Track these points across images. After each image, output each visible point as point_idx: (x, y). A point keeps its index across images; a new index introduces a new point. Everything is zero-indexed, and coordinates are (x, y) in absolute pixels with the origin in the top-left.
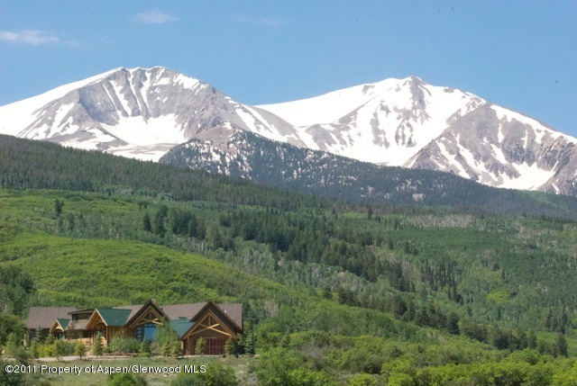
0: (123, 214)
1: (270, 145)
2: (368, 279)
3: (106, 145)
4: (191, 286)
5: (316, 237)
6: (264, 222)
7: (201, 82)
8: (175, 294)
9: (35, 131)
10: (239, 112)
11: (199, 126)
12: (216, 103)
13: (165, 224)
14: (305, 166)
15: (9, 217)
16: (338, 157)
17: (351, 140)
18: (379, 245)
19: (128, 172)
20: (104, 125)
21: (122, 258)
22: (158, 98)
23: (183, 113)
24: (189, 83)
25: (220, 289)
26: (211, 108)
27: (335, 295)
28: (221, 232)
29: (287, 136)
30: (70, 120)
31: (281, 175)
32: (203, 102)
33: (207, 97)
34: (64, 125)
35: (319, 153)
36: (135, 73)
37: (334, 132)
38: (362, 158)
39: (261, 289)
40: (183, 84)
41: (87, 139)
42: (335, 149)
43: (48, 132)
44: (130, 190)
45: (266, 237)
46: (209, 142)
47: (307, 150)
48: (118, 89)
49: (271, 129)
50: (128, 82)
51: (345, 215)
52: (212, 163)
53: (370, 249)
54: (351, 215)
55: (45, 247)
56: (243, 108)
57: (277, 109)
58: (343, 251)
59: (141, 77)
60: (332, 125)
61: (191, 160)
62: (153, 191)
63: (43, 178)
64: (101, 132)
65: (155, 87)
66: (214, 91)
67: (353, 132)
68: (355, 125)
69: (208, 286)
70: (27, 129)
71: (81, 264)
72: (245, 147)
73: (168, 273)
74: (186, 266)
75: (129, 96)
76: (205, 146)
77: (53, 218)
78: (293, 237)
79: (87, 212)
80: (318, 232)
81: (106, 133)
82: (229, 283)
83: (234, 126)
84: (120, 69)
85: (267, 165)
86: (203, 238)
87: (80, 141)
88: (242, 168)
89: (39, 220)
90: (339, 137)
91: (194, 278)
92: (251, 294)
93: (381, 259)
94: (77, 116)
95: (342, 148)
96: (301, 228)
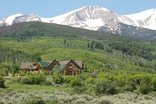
0: (82, 43)
1: (126, 26)
2: (149, 60)
3: (83, 26)
4: (94, 61)
5: (135, 49)
6: (120, 45)
7: (108, 10)
8: (90, 63)
9: (65, 23)
10: (119, 17)
11: (108, 21)
12: (112, 15)
13: (93, 46)
14: (136, 31)
15: (52, 44)
16: (145, 28)
17: (149, 24)
18: (153, 51)
19: (86, 33)
20: (83, 21)
21: (76, 54)
22: (97, 14)
23: (103, 18)
24: (105, 10)
25: (102, 62)
26: (111, 16)
27: (138, 64)
28: (108, 48)
29: (131, 23)
30: (74, 20)
31: (129, 34)
32: (109, 15)
33: (110, 13)
34: (72, 21)
35: (140, 28)
36: (91, 7)
37: (144, 22)
38: (152, 29)
39: (114, 62)
40: (103, 10)
41: (78, 25)
42: (145, 27)
43: (68, 23)
44: (86, 37)
45: (121, 49)
46: (110, 25)
47: (137, 27)
48: (86, 12)
49: (127, 22)
50: (89, 10)
51: (145, 43)
52: (111, 31)
53: (150, 52)
54: (146, 43)
55: (56, 51)
56: (119, 16)
57: (129, 16)
58: (143, 52)
59: (92, 8)
60: (144, 20)
61: (105, 30)
62: (92, 38)
63: (63, 34)
64: (82, 23)
65: (96, 11)
66: (112, 12)
67: (150, 22)
68: (150, 20)
69: (99, 61)
70: (62, 23)
71: (65, 55)
72: (120, 26)
73: (88, 57)
74: (93, 55)
75: (89, 13)
76: (109, 26)
77: (64, 44)
78: (128, 49)
79: (73, 43)
80: (136, 48)
81: (83, 23)
82: (105, 60)
83: (117, 21)
84: (87, 6)
85: (126, 31)
86: (104, 49)
87: (76, 25)
88: (119, 32)
89: (59, 45)
90: (146, 23)
91: (95, 59)
92: (111, 63)
93: (154, 55)
94: (75, 19)
95: (147, 26)
96: (131, 47)
